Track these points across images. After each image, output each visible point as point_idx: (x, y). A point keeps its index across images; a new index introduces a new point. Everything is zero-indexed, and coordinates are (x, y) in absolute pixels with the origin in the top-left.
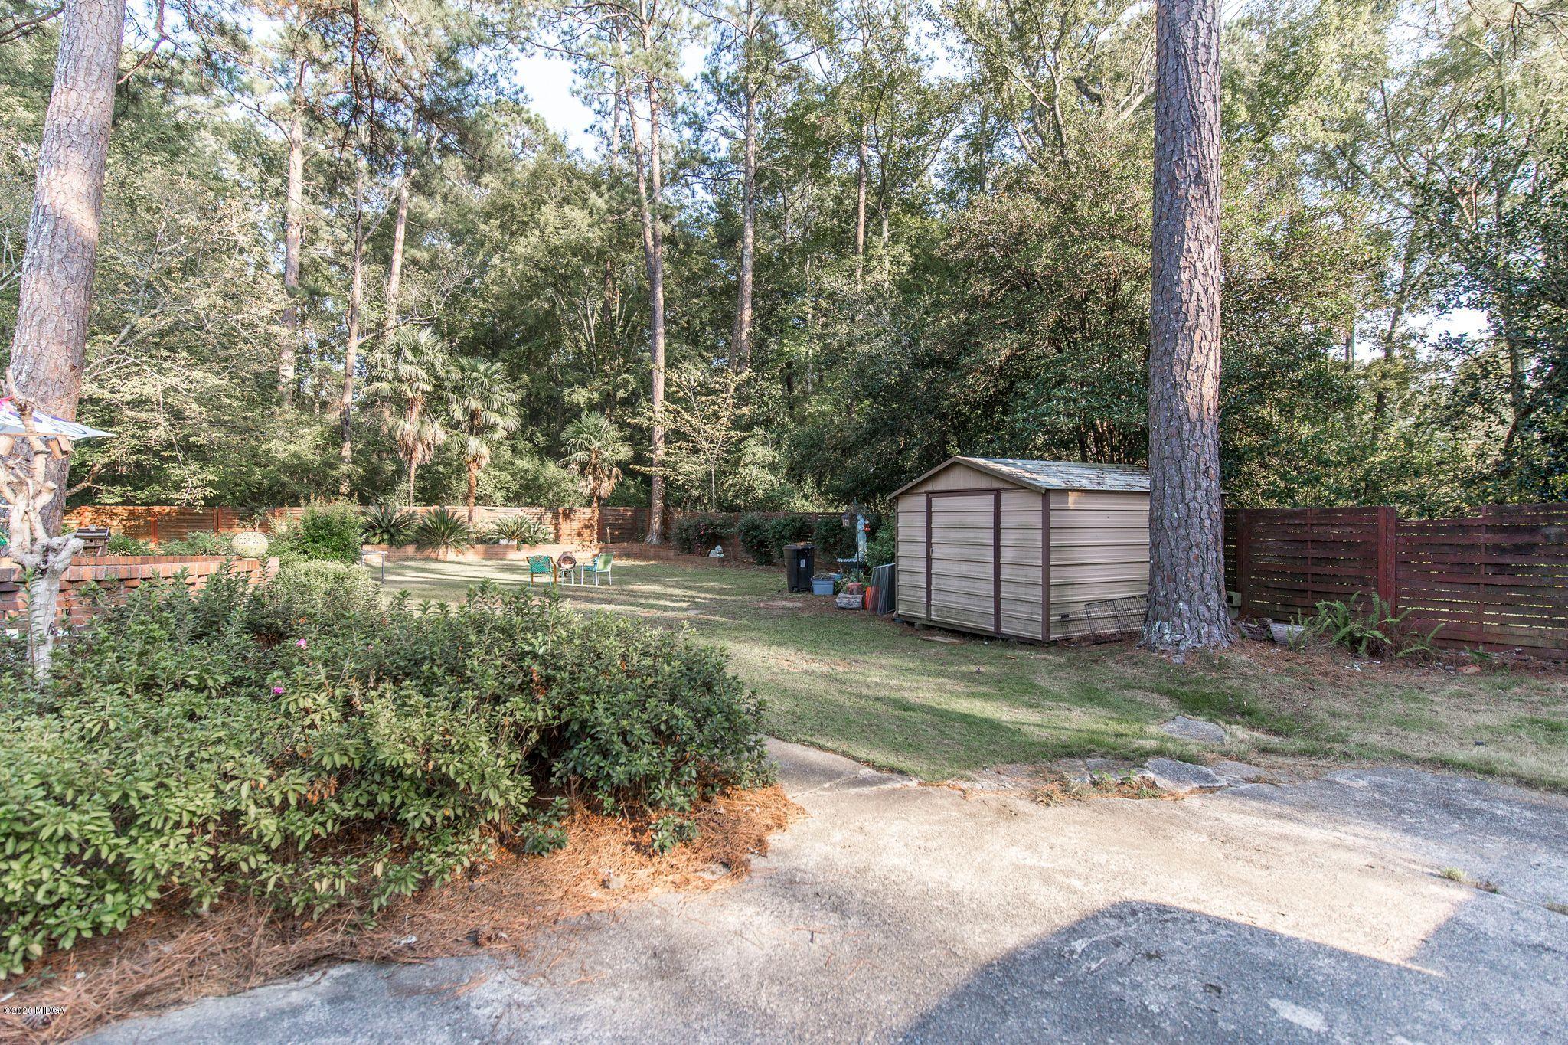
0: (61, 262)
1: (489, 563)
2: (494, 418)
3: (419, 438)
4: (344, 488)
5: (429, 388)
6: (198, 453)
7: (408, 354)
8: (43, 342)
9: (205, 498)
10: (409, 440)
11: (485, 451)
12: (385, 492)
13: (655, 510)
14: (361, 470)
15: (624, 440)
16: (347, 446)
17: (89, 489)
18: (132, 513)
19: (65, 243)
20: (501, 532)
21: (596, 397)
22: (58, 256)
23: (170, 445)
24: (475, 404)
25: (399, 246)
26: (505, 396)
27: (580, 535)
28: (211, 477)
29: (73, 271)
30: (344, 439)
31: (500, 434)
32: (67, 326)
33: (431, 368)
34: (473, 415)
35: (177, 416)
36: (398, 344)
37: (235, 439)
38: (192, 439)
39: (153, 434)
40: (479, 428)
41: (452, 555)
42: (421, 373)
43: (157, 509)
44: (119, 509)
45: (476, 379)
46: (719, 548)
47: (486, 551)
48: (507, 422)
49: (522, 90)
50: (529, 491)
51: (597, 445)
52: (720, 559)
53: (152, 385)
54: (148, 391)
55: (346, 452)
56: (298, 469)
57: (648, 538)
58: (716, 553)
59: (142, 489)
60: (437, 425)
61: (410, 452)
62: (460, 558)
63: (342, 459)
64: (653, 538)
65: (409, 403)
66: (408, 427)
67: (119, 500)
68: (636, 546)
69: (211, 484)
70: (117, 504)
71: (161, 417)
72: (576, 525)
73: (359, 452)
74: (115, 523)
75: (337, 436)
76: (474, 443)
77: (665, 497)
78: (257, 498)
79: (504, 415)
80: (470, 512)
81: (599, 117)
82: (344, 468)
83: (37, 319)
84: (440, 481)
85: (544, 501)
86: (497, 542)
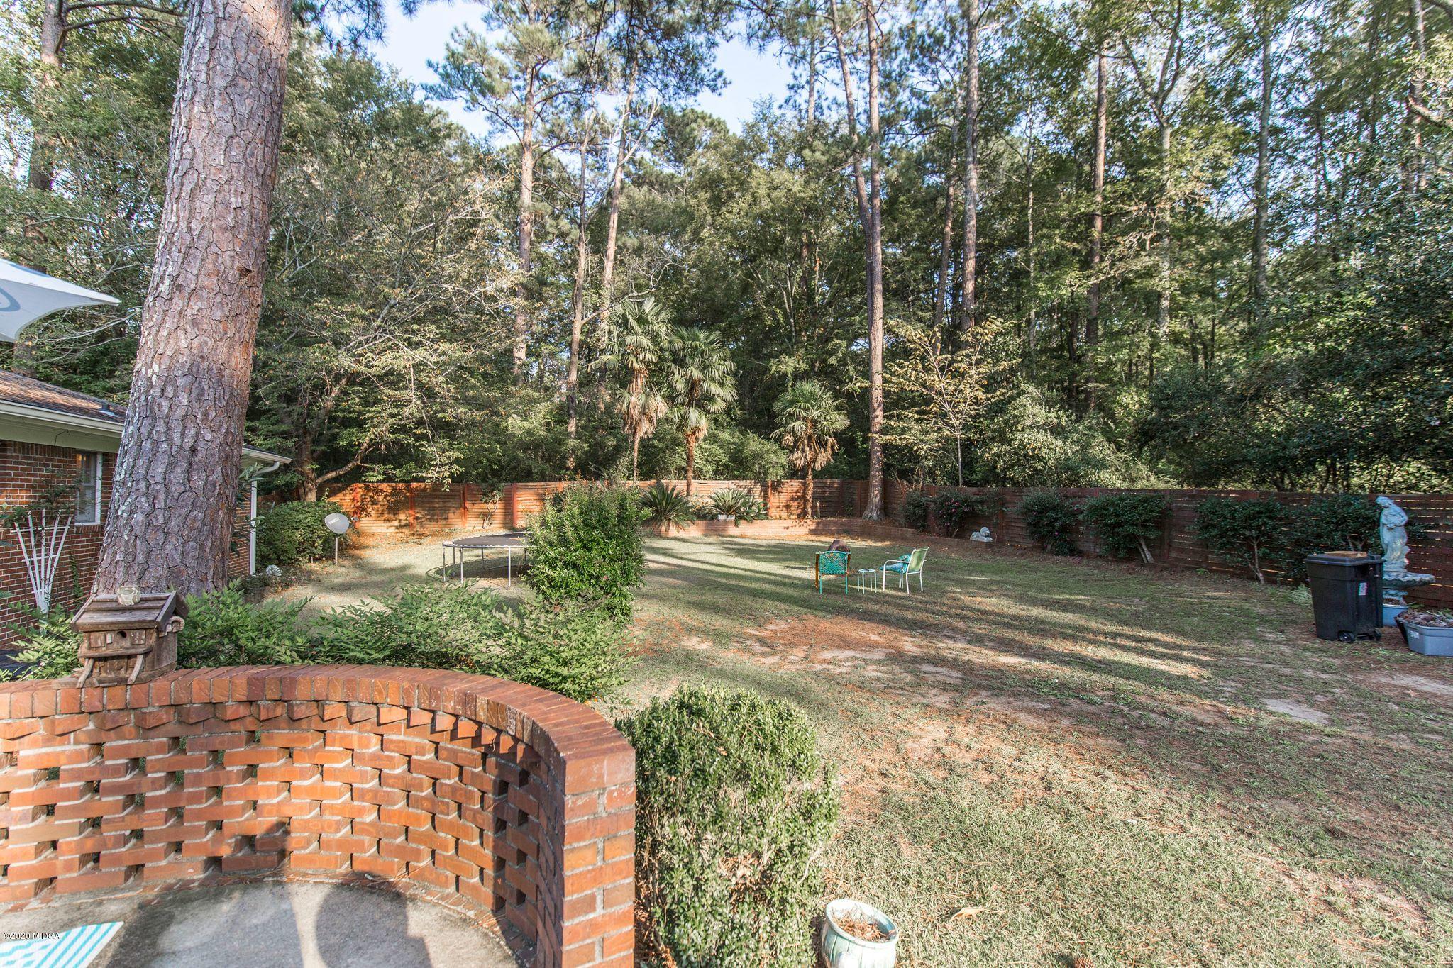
0: (225, 91)
1: (711, 540)
2: (715, 389)
3: (645, 410)
4: (570, 463)
5: (654, 359)
6: (446, 429)
7: (634, 324)
8: (195, 225)
9: (452, 476)
10: (635, 413)
11: (704, 423)
12: (607, 467)
13: (874, 482)
14: (585, 446)
15: (838, 408)
16: (573, 422)
17: (359, 467)
18: (394, 489)
19: (231, 62)
20: (717, 506)
21: (803, 366)
22: (220, 83)
23: (420, 423)
24: (696, 374)
25: (613, 234)
26: (722, 365)
27: (788, 507)
28: (457, 454)
29: (244, 110)
30: (570, 416)
31: (719, 406)
32: (234, 201)
33: (655, 339)
34: (692, 385)
35: (429, 394)
36: (624, 315)
37: (477, 415)
38: (439, 415)
39: (406, 411)
40: (697, 398)
41: (673, 532)
42: (646, 342)
43: (414, 485)
44: (384, 486)
45: (696, 348)
46: (985, 530)
47: (707, 526)
48: (724, 394)
49: (720, 74)
50: (736, 465)
51: (815, 413)
52: (989, 545)
53: (403, 359)
54: (399, 364)
55: (572, 428)
56: (531, 444)
57: (867, 513)
58: (982, 535)
59: (401, 466)
60: (659, 398)
61: (635, 427)
62: (682, 534)
63: (567, 434)
64: (873, 513)
65: (634, 374)
66: (633, 399)
67: (381, 478)
68: (857, 522)
69: (457, 461)
70: (378, 481)
71: (412, 395)
72: (784, 497)
73: (583, 428)
74: (381, 498)
75: (562, 414)
76: (694, 415)
77: (886, 469)
78: (495, 474)
79: (722, 384)
80: (689, 485)
81: (792, 92)
82: (572, 443)
83: (187, 188)
84: (655, 455)
85: (751, 474)
86: (714, 517)
